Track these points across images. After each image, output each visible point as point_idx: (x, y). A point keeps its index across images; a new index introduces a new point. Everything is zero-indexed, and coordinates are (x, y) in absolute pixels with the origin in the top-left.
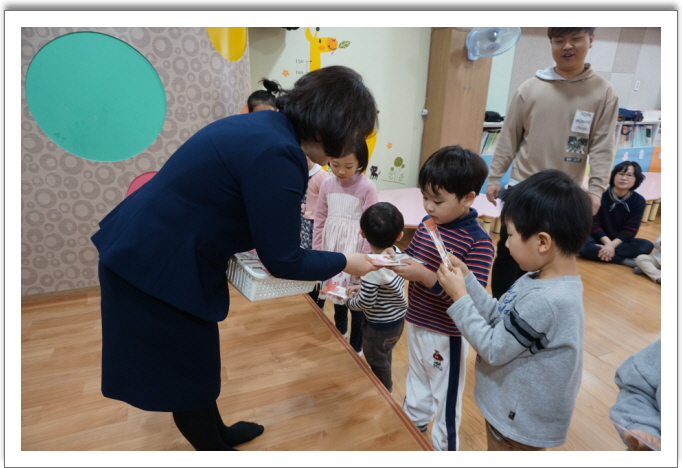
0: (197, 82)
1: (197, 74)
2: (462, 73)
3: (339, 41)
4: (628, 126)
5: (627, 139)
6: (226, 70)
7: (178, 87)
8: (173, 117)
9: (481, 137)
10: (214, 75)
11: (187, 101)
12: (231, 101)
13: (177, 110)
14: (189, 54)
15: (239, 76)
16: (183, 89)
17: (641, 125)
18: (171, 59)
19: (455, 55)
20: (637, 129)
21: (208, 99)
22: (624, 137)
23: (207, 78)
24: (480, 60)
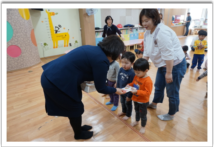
0: (19, 25)
1: (19, 23)
2: (87, 19)
3: (55, 13)
4: (131, 28)
5: (132, 32)
6: (26, 22)
7: (15, 26)
8: (15, 33)
9: (95, 33)
10: (23, 23)
11: (18, 29)
12: (28, 29)
13: (16, 32)
14: (16, 19)
15: (29, 23)
16: (16, 27)
17: (135, 28)
18: (12, 20)
19: (85, 14)
20: (134, 29)
21: (23, 28)
22: (131, 31)
23: (21, 24)
24: (91, 15)
